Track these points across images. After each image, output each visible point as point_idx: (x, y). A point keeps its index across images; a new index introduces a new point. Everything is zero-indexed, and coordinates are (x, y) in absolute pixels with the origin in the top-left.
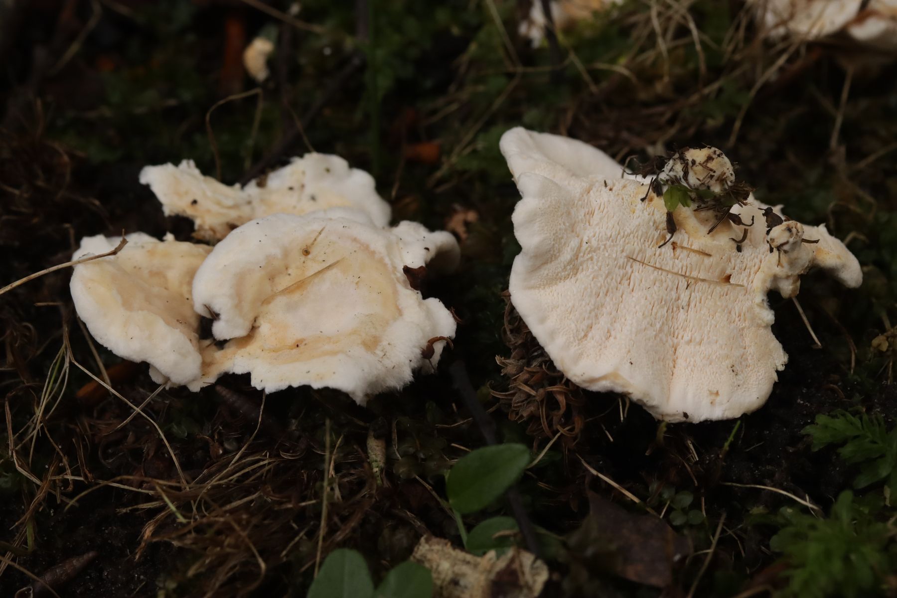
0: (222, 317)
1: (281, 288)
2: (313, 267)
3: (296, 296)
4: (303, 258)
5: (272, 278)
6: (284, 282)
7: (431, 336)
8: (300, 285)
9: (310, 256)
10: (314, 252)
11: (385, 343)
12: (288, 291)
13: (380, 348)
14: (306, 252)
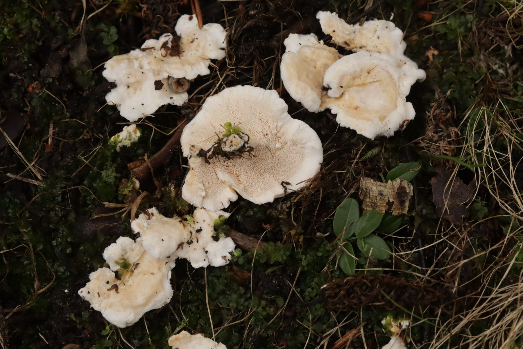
0: (333, 90)
1: (356, 83)
2: (370, 80)
3: (361, 88)
4: (367, 74)
5: (354, 78)
6: (358, 81)
7: (405, 119)
8: (363, 85)
9: (370, 75)
10: (372, 73)
11: (387, 119)
12: (358, 85)
13: (385, 121)
14: (369, 73)
